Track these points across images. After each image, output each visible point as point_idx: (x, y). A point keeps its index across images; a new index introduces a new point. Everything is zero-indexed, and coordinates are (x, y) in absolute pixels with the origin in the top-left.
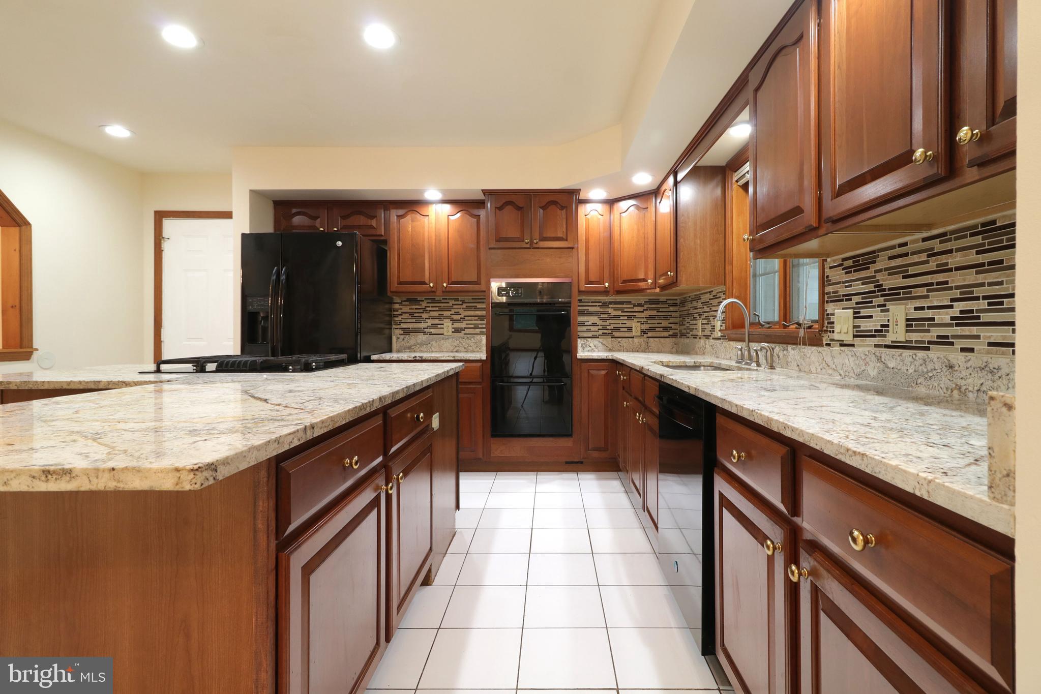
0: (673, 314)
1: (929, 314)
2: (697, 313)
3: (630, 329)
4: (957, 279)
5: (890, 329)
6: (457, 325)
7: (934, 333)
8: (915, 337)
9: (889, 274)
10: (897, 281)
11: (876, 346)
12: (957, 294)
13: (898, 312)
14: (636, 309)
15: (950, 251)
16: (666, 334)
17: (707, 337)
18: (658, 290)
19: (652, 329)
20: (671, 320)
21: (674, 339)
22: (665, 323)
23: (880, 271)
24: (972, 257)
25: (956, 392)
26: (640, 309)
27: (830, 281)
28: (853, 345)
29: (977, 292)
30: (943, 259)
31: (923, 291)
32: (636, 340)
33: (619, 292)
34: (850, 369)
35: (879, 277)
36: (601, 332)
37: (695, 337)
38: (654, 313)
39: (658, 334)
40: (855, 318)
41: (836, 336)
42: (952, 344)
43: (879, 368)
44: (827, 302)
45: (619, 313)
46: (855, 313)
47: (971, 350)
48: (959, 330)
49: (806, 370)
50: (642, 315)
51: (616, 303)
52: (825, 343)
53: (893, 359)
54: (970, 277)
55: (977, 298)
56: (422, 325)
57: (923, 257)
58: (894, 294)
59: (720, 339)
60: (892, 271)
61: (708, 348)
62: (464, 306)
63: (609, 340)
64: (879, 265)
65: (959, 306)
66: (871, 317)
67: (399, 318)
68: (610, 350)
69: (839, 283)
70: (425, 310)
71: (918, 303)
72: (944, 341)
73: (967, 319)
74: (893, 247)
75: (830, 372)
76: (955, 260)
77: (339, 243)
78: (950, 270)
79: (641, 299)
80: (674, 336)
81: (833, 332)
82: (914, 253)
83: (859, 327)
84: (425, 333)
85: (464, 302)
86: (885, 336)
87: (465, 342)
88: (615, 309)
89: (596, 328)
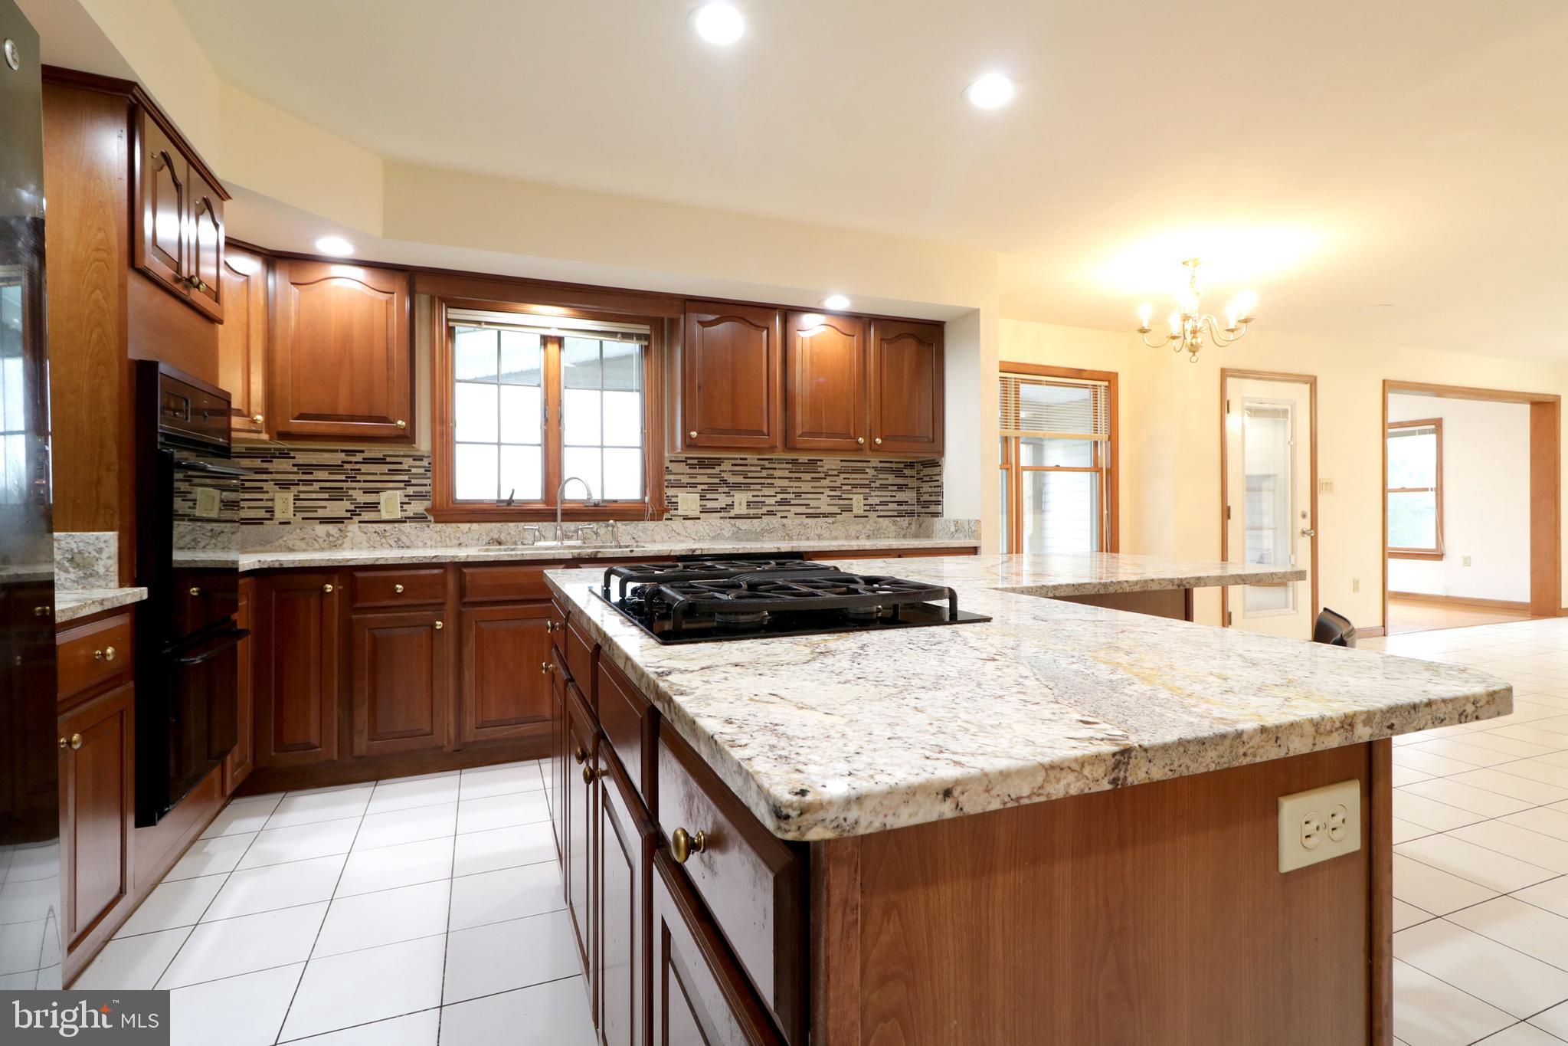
1: (763, 499)
2: (266, 481)
4: (778, 482)
5: (735, 507)
7: (764, 510)
8: (752, 512)
9: (733, 474)
10: (740, 479)
11: (721, 518)
12: (779, 490)
13: (741, 499)
15: (775, 469)
23: (725, 471)
24: (786, 474)
25: (786, 537)
27: (671, 471)
28: (699, 519)
29: (789, 490)
30: (771, 472)
31: (759, 487)
34: (705, 534)
35: (723, 474)
40: (701, 500)
41: (679, 512)
42: (776, 514)
43: (733, 531)
44: (667, 487)
46: (701, 496)
47: (786, 517)
48: (780, 508)
49: (647, 540)
52: (664, 517)
53: (744, 525)
54: (786, 483)
55: (790, 493)
57: (759, 469)
58: (737, 486)
59: (405, 522)
60: (734, 473)
64: (722, 468)
65: (780, 496)
66: (717, 499)
69: (683, 474)
71: (755, 493)
72: (770, 513)
73: (783, 502)
74: (737, 459)
75: (682, 538)
76: (777, 473)
78: (775, 478)
81: (677, 509)
82: (751, 465)
83: (706, 506)
86: (729, 512)
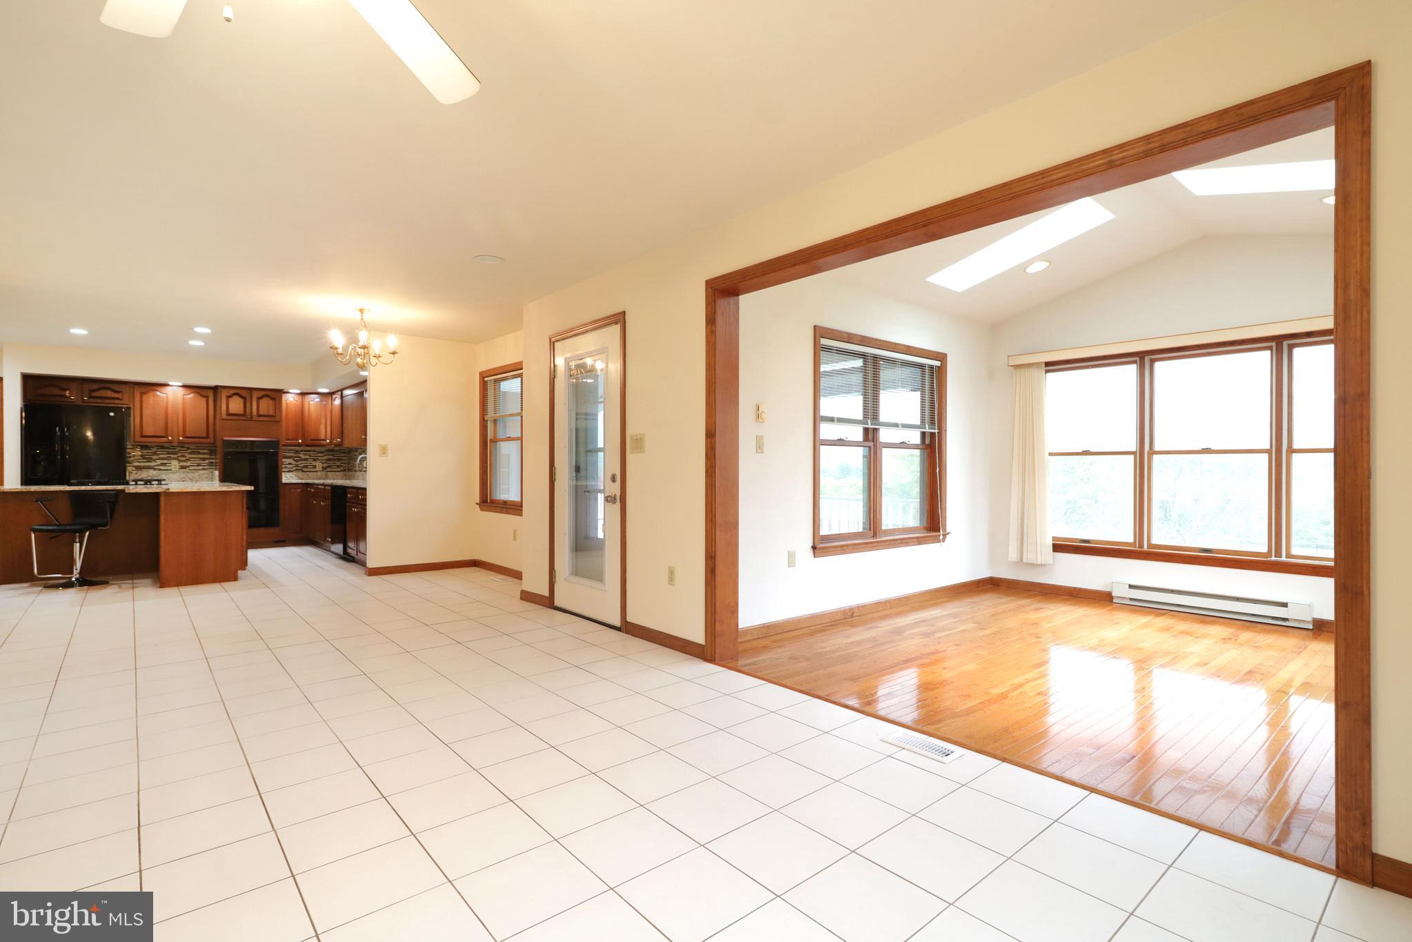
0: (344, 458)
3: (315, 467)
6: (182, 464)
14: (319, 455)
16: (339, 470)
17: (361, 471)
18: (333, 446)
19: (329, 467)
20: (342, 462)
21: (344, 473)
22: (338, 463)
26: (321, 455)
32: (319, 473)
33: (308, 446)
36: (295, 468)
37: (355, 471)
38: (331, 457)
39: (334, 470)
45: (307, 457)
50: (323, 458)
51: (305, 451)
56: (152, 464)
61: (361, 477)
62: (189, 451)
63: (300, 474)
67: (132, 459)
68: (301, 479)
70: (154, 454)
77: (112, 414)
79: (322, 449)
80: (344, 470)
84: (155, 469)
85: (188, 448)
87: (190, 475)
88: (305, 455)
89: (291, 466)
